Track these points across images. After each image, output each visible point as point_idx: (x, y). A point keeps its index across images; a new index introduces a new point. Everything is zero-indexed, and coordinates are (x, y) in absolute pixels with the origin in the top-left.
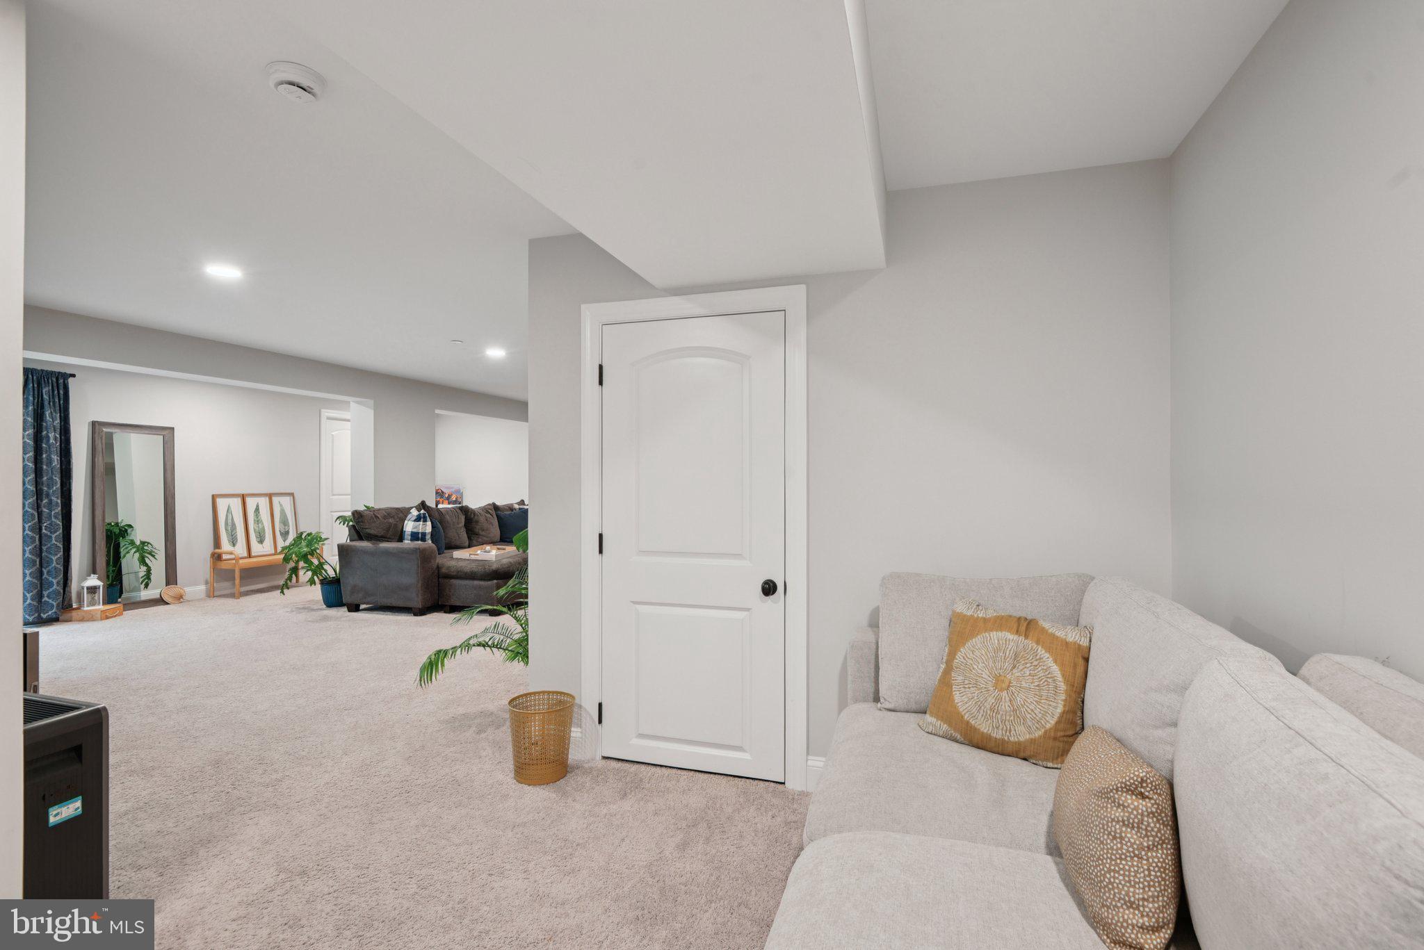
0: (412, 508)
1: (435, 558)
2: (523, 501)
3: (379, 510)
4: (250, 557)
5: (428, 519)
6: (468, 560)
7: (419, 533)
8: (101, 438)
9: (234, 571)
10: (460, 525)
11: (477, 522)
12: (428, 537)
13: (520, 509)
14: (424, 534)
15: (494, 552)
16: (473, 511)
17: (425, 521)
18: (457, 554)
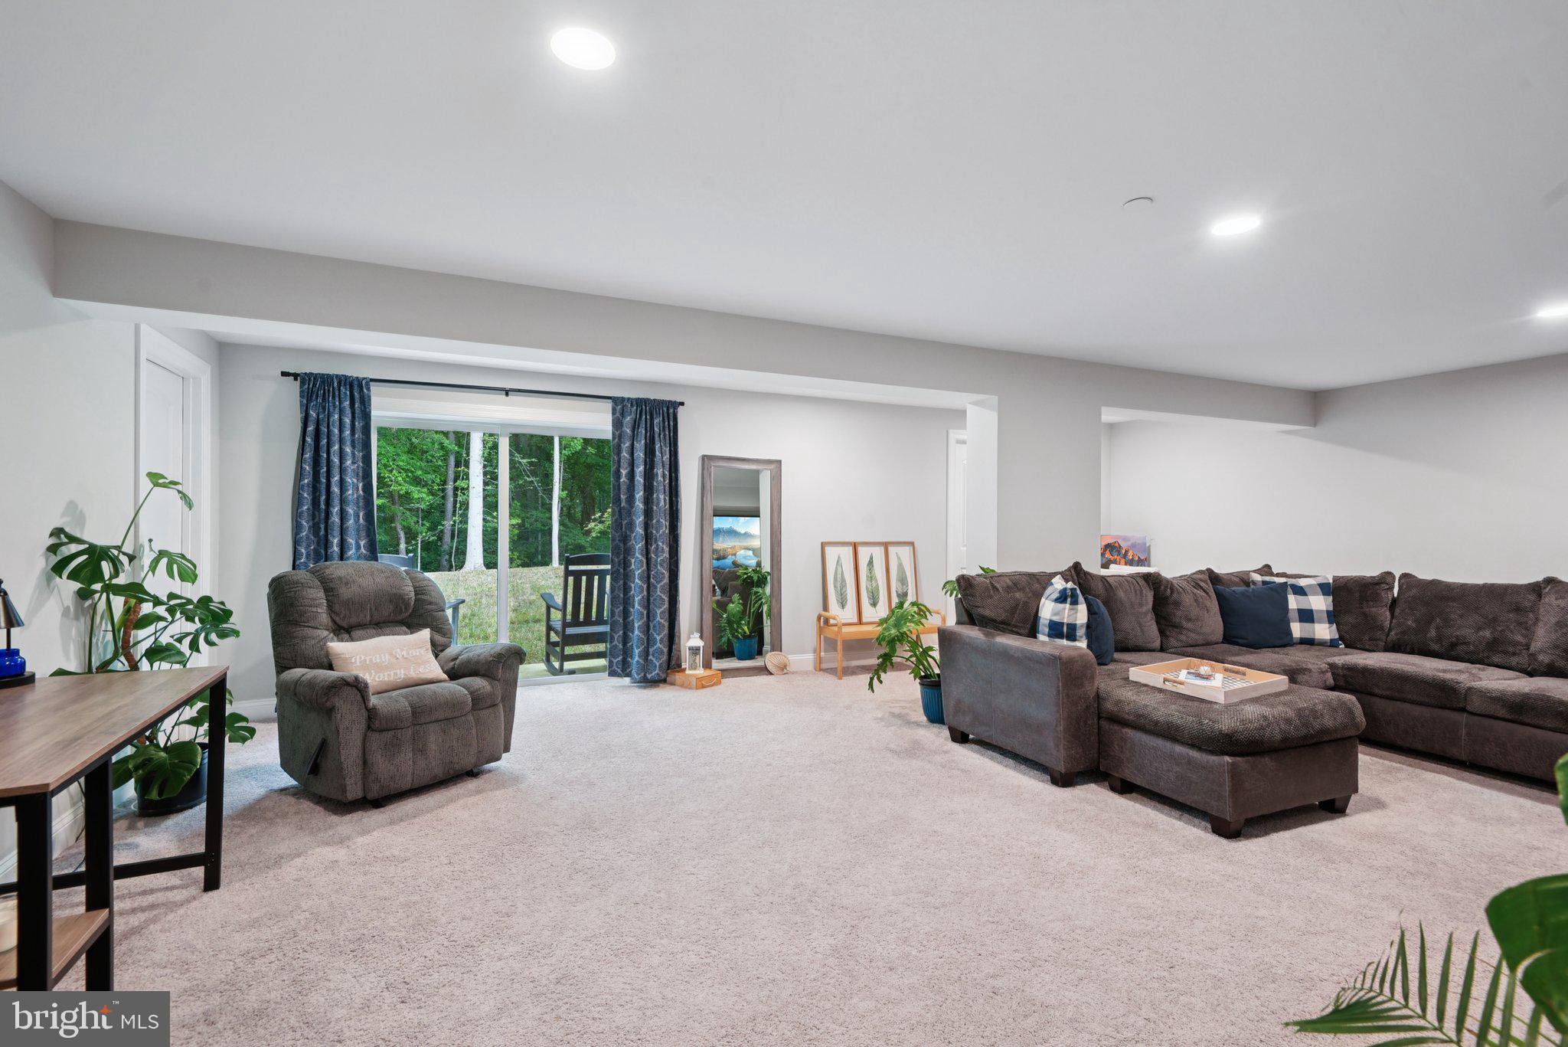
0: (1055, 574)
1: (1092, 677)
2: (1268, 566)
3: (1000, 576)
4: (860, 624)
5: (1081, 598)
6: (1160, 690)
7: (1063, 623)
8: (710, 475)
9: (836, 641)
10: (1144, 609)
11: (1177, 604)
12: (1081, 632)
13: (1264, 583)
14: (1072, 627)
15: (1218, 680)
16: (1169, 584)
17: (1075, 602)
18: (1137, 673)
